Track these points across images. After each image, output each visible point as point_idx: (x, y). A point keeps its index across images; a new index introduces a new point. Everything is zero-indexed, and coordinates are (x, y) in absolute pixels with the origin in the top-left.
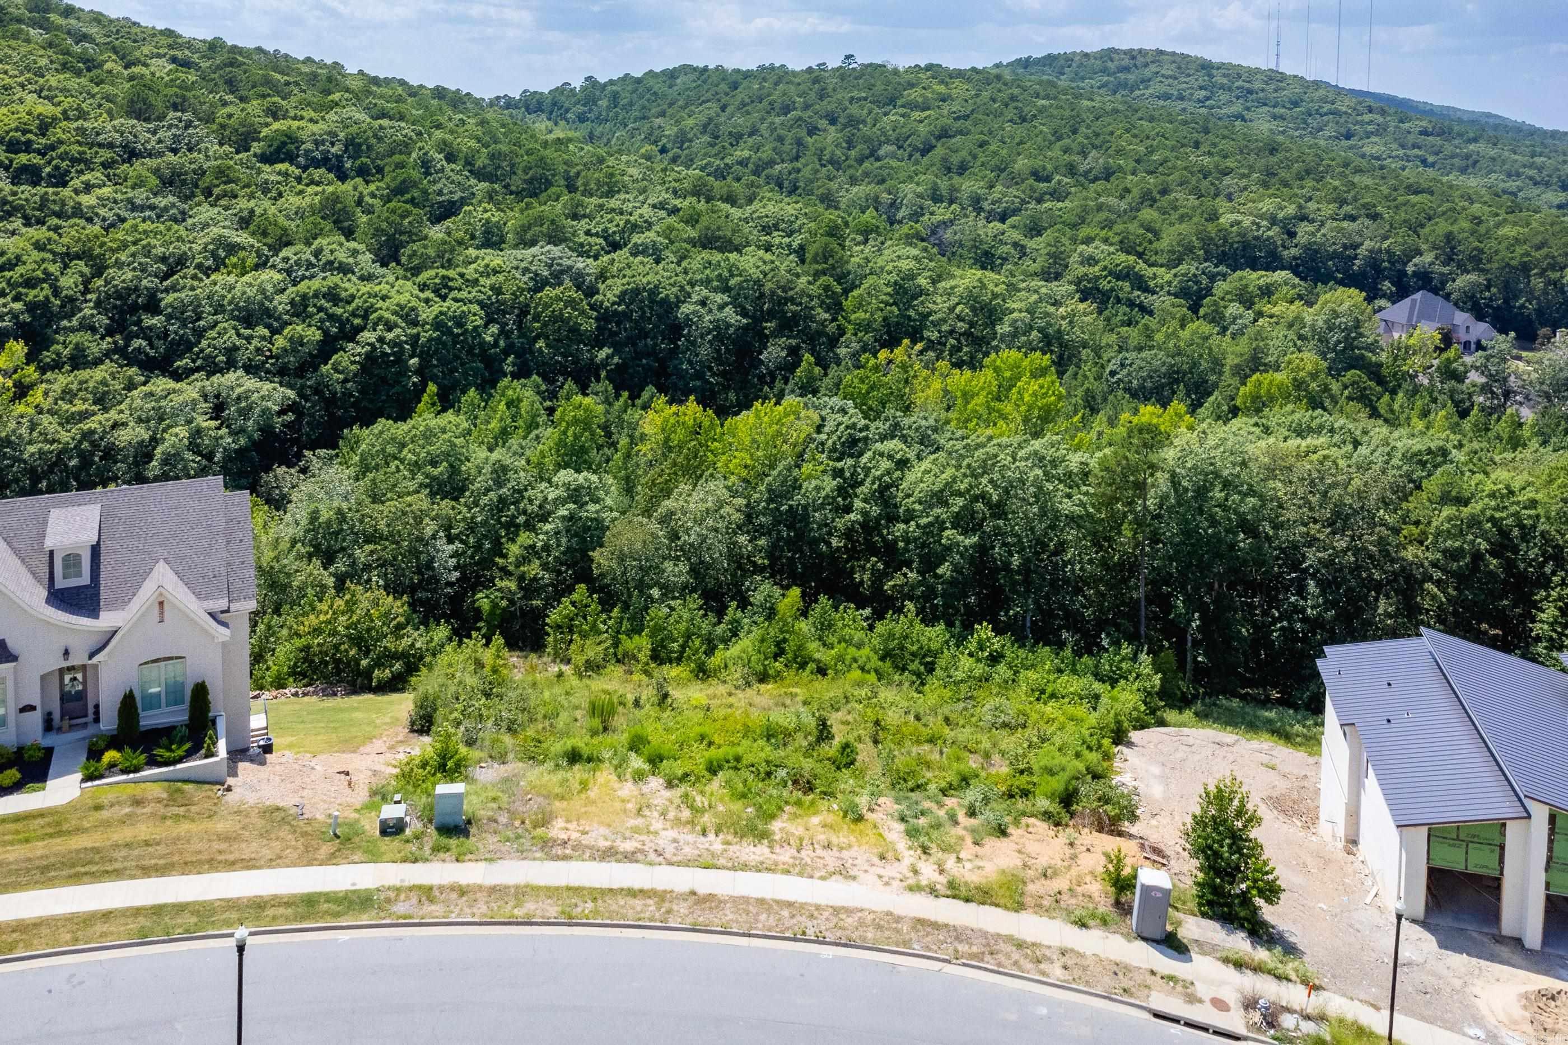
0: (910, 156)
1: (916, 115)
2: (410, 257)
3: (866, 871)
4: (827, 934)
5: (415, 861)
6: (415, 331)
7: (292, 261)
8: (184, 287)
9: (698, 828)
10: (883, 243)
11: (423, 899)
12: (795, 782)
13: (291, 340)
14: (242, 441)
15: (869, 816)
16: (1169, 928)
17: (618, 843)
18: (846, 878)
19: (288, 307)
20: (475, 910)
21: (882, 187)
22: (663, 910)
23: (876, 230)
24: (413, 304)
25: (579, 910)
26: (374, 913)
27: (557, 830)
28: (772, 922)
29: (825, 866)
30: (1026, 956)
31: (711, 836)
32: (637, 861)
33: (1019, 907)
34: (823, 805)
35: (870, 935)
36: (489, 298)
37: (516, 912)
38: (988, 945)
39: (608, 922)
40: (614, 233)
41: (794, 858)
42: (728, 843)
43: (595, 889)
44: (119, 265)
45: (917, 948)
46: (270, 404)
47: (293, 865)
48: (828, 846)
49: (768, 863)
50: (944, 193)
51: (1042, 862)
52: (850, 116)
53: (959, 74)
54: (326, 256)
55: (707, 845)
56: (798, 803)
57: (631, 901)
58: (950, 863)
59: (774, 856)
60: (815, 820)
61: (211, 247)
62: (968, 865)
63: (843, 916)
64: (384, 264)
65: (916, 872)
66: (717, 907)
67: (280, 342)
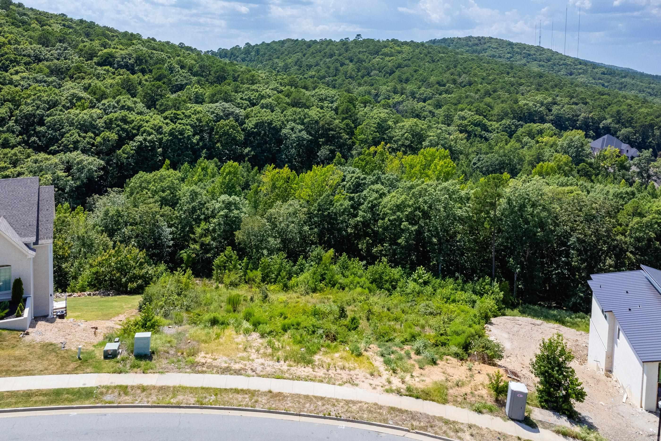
0: (385, 75)
1: (387, 58)
2: (161, 106)
3: (363, 382)
4: (342, 415)
5: (120, 372)
6: (161, 136)
7: (106, 105)
8: (56, 115)
9: (275, 358)
10: (372, 108)
11: (121, 393)
12: (327, 336)
13: (103, 139)
14: (78, 183)
15: (365, 353)
16: (526, 414)
17: (232, 365)
18: (353, 385)
19: (103, 125)
20: (149, 399)
21: (372, 87)
22: (253, 400)
23: (370, 102)
24: (160, 124)
25: (207, 400)
26: (92, 400)
27: (200, 358)
28: (312, 408)
29: (342, 378)
30: (450, 428)
31: (282, 362)
32: (241, 374)
33: (445, 402)
34: (341, 347)
35: (365, 416)
36: (195, 123)
37: (172, 400)
38: (429, 422)
39: (223, 407)
40: (253, 99)
41: (325, 374)
42: (291, 366)
43: (217, 389)
44: (27, 104)
45: (391, 423)
46: (92, 166)
47: (53, 373)
48: (343, 368)
49: (312, 376)
50: (399, 90)
51: (456, 378)
52: (359, 58)
53: (406, 43)
54: (122, 103)
55: (279, 367)
56: (328, 346)
57: (236, 396)
58: (408, 378)
59: (315, 373)
60: (337, 355)
61: (69, 98)
62: (417, 379)
63: (351, 405)
64: (149, 107)
65: (390, 382)
66: (283, 399)
67: (99, 139)
